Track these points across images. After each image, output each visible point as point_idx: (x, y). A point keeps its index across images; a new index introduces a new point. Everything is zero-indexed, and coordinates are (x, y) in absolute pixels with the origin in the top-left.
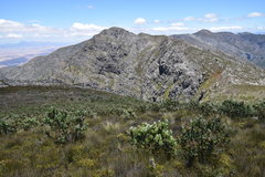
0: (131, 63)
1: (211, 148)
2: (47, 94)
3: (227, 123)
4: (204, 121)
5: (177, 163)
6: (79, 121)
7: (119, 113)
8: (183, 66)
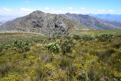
0: (45, 24)
1: (70, 48)
2: (13, 36)
3: (74, 41)
4: (68, 41)
5: (60, 54)
6: (27, 44)
7: (42, 41)
8: (62, 25)
